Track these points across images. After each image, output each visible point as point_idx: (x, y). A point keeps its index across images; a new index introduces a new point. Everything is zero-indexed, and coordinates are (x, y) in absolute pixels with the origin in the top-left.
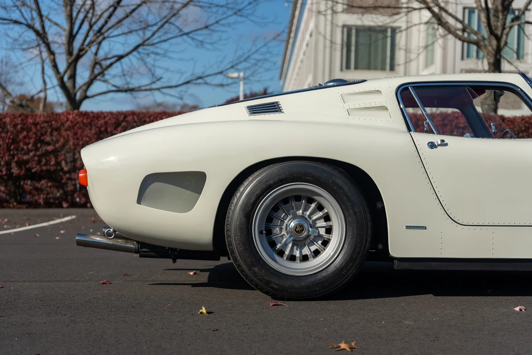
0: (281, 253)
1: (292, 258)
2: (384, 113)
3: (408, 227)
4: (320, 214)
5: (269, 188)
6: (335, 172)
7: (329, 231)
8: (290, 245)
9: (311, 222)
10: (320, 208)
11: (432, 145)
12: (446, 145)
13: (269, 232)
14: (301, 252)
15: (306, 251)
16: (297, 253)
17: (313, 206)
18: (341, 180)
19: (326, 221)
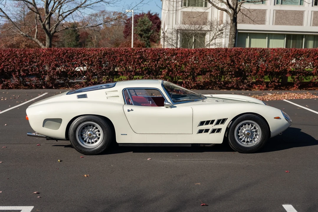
0: (85, 141)
1: (89, 143)
2: (118, 98)
3: (122, 134)
4: (97, 130)
5: (81, 123)
6: (100, 119)
7: (99, 135)
8: (88, 139)
9: (94, 132)
10: (97, 128)
11: (129, 111)
12: (133, 110)
13: (82, 135)
14: (91, 141)
15: (93, 141)
16: (90, 141)
17: (95, 127)
18: (102, 121)
19: (98, 132)
